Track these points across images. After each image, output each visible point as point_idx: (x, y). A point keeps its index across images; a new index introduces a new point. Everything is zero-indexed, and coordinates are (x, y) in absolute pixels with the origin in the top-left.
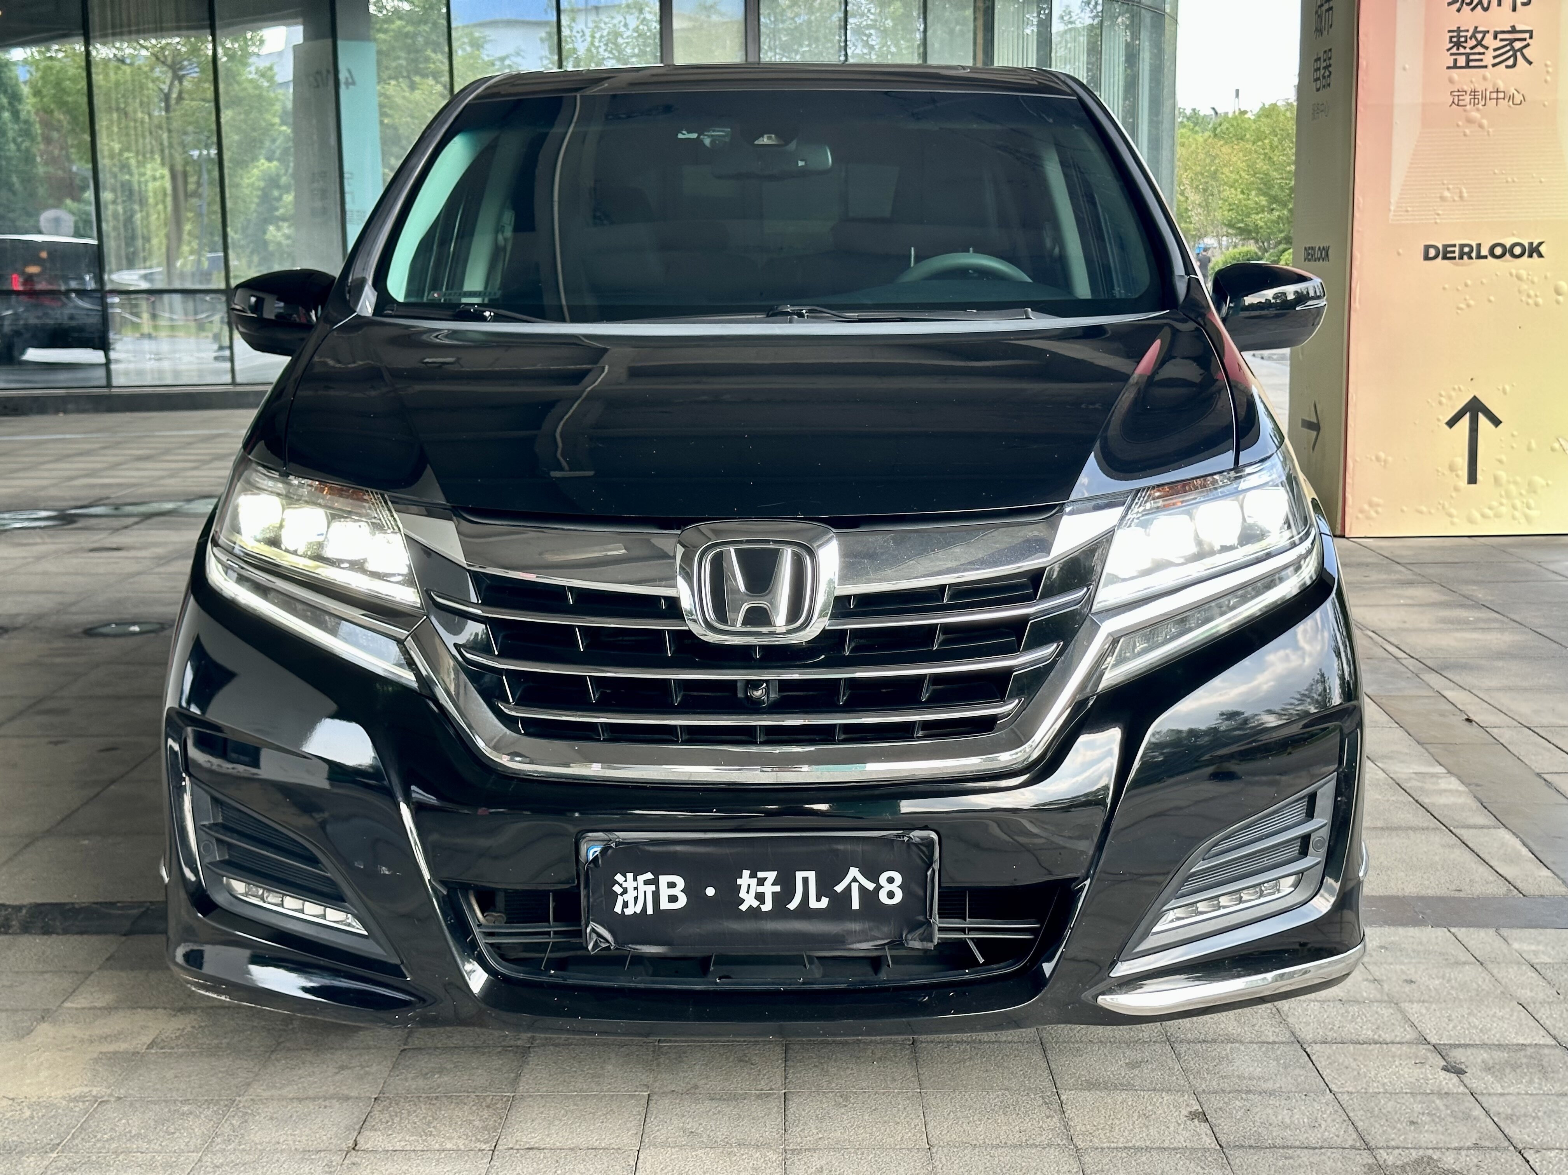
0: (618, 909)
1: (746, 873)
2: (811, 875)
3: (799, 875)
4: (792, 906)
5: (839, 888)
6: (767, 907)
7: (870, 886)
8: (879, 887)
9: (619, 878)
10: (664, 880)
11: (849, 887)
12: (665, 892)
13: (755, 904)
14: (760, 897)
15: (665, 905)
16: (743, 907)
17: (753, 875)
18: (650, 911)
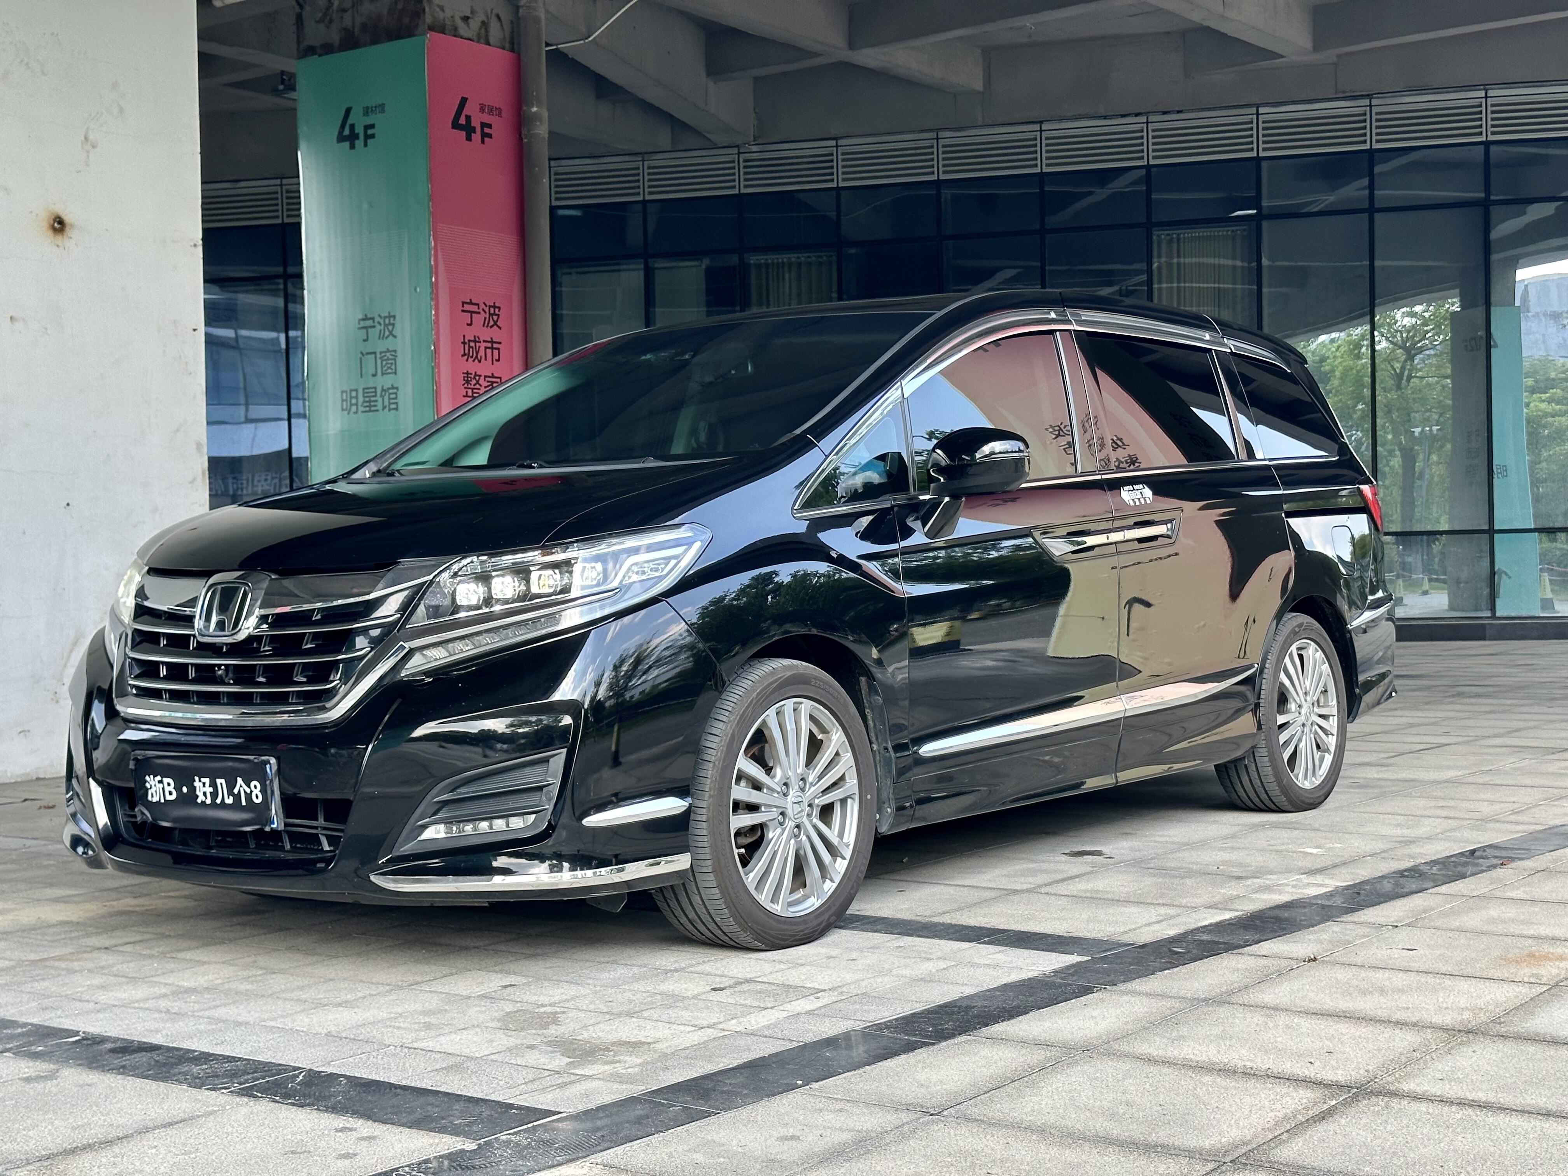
0: (150, 798)
1: (197, 778)
2: (223, 781)
3: (219, 781)
4: (218, 801)
5: (236, 791)
6: (208, 801)
7: (248, 791)
8: (251, 792)
9: (147, 778)
10: (166, 780)
11: (239, 791)
12: (167, 789)
13: (204, 799)
14: (205, 794)
15: (169, 798)
16: (199, 801)
17: (200, 781)
18: (162, 801)
